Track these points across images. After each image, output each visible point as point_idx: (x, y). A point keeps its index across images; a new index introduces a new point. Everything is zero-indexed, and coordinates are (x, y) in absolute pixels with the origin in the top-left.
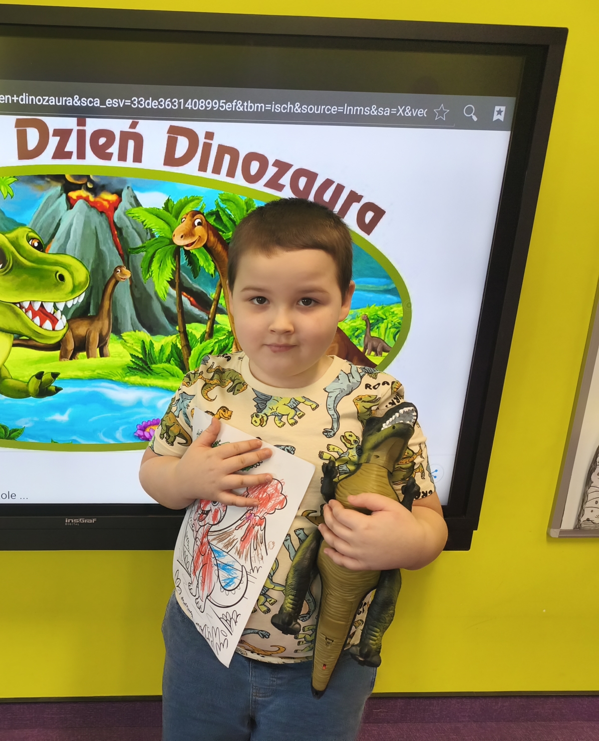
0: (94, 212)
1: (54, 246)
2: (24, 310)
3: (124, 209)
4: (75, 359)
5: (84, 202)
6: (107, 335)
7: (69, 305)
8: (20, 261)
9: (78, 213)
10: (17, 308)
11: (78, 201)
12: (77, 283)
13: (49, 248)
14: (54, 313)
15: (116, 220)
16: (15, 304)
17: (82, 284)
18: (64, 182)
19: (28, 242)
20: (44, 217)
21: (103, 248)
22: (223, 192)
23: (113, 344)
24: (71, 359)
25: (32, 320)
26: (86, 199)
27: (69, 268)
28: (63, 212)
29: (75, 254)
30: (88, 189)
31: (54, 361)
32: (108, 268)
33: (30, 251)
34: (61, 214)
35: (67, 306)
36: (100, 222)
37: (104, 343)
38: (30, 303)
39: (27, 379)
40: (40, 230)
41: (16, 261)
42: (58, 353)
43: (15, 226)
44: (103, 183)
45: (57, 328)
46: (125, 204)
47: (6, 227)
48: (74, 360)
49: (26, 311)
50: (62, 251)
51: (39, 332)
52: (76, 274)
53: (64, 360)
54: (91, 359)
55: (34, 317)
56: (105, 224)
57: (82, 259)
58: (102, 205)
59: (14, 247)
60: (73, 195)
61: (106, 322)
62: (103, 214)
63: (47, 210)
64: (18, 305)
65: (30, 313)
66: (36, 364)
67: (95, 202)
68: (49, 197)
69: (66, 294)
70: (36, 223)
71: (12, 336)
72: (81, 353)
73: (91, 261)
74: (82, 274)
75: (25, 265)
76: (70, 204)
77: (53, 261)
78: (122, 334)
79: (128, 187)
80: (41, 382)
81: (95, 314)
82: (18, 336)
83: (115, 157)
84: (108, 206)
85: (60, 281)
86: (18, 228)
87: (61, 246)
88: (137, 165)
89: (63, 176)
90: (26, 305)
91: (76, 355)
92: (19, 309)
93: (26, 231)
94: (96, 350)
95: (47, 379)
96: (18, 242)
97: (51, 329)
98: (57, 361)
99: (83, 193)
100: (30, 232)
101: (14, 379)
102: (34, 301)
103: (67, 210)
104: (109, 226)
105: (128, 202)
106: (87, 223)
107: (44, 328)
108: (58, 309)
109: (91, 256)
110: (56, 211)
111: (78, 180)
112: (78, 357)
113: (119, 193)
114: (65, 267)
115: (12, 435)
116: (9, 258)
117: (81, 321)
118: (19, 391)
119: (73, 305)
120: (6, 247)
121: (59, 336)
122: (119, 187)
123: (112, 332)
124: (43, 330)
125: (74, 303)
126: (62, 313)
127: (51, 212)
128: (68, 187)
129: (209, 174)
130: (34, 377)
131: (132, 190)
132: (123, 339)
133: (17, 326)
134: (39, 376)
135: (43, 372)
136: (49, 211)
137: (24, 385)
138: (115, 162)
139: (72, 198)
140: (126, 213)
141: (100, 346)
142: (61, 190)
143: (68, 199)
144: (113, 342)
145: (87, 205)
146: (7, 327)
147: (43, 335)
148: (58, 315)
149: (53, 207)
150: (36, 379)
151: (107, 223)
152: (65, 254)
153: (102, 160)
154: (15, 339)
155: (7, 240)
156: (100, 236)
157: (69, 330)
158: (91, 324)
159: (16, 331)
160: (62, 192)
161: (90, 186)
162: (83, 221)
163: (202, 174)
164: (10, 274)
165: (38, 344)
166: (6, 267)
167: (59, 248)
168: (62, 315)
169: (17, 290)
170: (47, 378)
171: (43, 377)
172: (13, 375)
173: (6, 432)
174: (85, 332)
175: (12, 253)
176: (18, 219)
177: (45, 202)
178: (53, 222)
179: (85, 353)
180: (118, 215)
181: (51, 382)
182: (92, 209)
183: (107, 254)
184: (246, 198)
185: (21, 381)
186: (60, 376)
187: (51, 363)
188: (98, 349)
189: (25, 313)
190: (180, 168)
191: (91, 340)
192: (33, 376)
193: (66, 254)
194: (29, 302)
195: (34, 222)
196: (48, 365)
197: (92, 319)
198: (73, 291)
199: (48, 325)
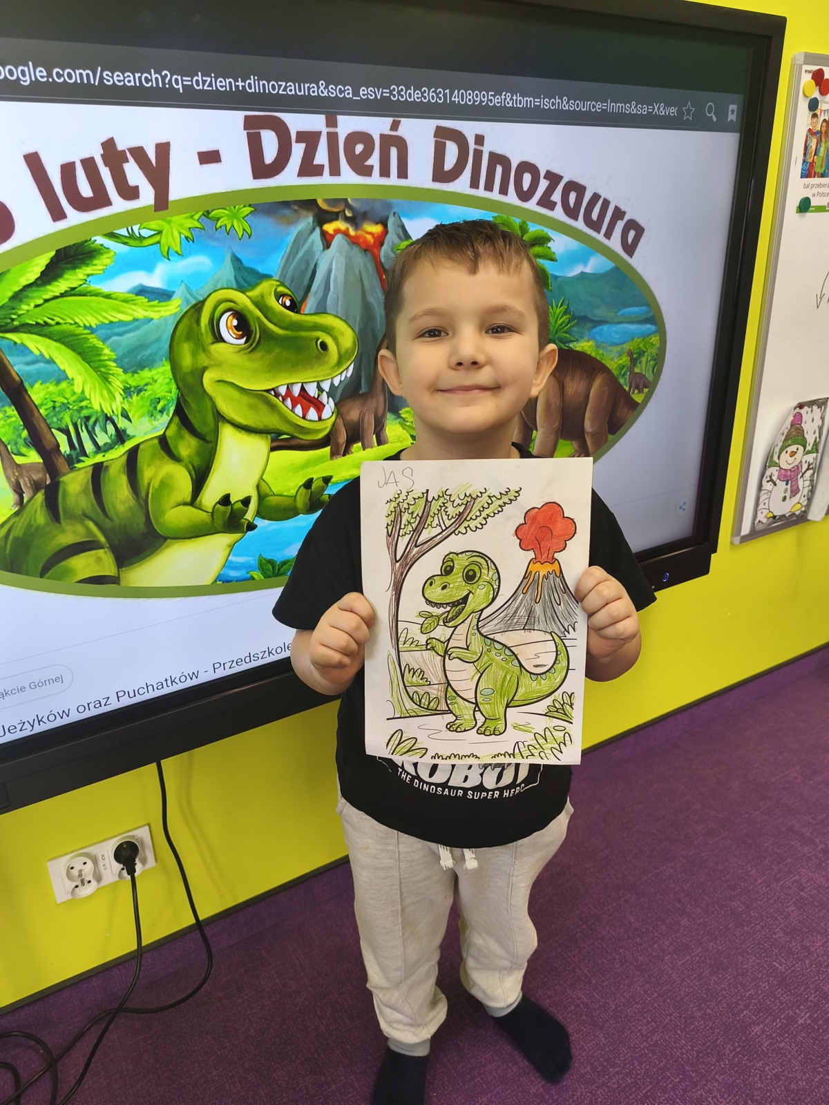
0: (356, 249)
1: (310, 304)
2: (280, 398)
3: (391, 243)
4: (348, 454)
5: (343, 238)
6: (384, 415)
7: (336, 383)
8: (269, 329)
9: (337, 254)
10: (271, 397)
11: (336, 237)
12: (343, 351)
13: (305, 306)
14: (319, 396)
15: (383, 260)
16: (268, 391)
17: (350, 351)
18: (316, 210)
19: (278, 301)
20: (294, 263)
21: (371, 299)
22: (496, 215)
23: (390, 426)
24: (344, 455)
25: (292, 410)
26: (346, 233)
27: (331, 333)
28: (319, 253)
29: (337, 312)
30: (347, 219)
31: (323, 462)
32: (379, 326)
33: (281, 313)
34: (316, 258)
35: (334, 385)
36: (365, 265)
37: (381, 426)
38: (288, 387)
39: (293, 492)
40: (292, 281)
41: (264, 330)
42: (328, 449)
43: (259, 279)
44: (364, 208)
45: (324, 417)
46: (391, 237)
47: (246, 282)
48: (347, 456)
49: (284, 400)
50: (321, 310)
51: (302, 425)
52: (341, 340)
53: (337, 458)
54: (368, 450)
55: (294, 406)
56: (371, 267)
57: (346, 318)
58: (366, 241)
59: (260, 310)
60: (329, 228)
61: (381, 399)
62: (368, 253)
63: (297, 252)
64: (273, 393)
65: (289, 402)
66: (302, 469)
67: (356, 237)
68: (299, 233)
69: (331, 369)
70: (285, 273)
71: (269, 437)
72: (355, 445)
73: (358, 319)
74: (348, 337)
75: (276, 334)
76: (327, 240)
77: (311, 324)
78: (400, 412)
79: (394, 213)
80: (311, 493)
81: (367, 390)
82: (276, 435)
83: (376, 171)
84: (372, 241)
85: (323, 352)
86: (262, 282)
87: (319, 302)
88: (403, 182)
89: (314, 202)
90: (283, 390)
91: (349, 448)
92: (275, 398)
93: (272, 285)
94: (372, 438)
95: (319, 486)
96: (264, 302)
97: (317, 419)
98: (327, 460)
99: (340, 225)
100: (278, 286)
101: (277, 495)
102: (293, 384)
103: (324, 250)
104: (375, 269)
105: (396, 233)
106: (348, 268)
107: (308, 419)
108: (324, 390)
109: (357, 312)
110: (310, 253)
111: (333, 207)
112: (353, 450)
113: (384, 223)
114: (327, 331)
115: (282, 570)
116: (255, 327)
117: (352, 403)
118: (285, 509)
119: (341, 381)
120: (250, 311)
121: (327, 427)
122: (384, 214)
123: (389, 410)
124: (307, 422)
125: (342, 379)
126: (329, 395)
127: (303, 255)
128: (322, 217)
129: (481, 192)
130: (302, 488)
131: (400, 218)
132: (402, 418)
133: (273, 422)
134: (308, 484)
135: (313, 479)
136: (300, 254)
137: (290, 501)
138: (376, 179)
139: (327, 232)
140: (395, 249)
141: (377, 430)
142: (313, 222)
143: (324, 234)
144: (390, 424)
145: (347, 241)
146: (260, 425)
147: (307, 428)
148: (324, 398)
149: (305, 248)
150: (304, 489)
151: (373, 265)
152: (325, 312)
153: (360, 177)
154: (273, 441)
155: (249, 300)
156: (366, 284)
157: (339, 416)
158: (363, 405)
159: (273, 429)
160: (315, 224)
161: (349, 214)
162: (344, 263)
163: (473, 192)
164: (258, 350)
165: (303, 442)
166: (251, 341)
167: (317, 305)
168: (328, 398)
169: (269, 371)
170: (317, 485)
171: (313, 484)
172: (275, 490)
173: (273, 568)
174: (358, 415)
175: (258, 318)
176: (261, 269)
177: (294, 241)
178: (306, 269)
179: (360, 444)
180: (385, 253)
181: (323, 489)
182: (354, 246)
183: (376, 307)
184: (520, 220)
185: (286, 496)
186: (333, 480)
187: (321, 465)
188: (374, 436)
189: (282, 402)
190: (451, 184)
191: (365, 425)
192: (301, 486)
193: (327, 313)
194: (286, 386)
195: (282, 271)
196: (318, 467)
197: (365, 397)
198: (339, 364)
199: (312, 414)
